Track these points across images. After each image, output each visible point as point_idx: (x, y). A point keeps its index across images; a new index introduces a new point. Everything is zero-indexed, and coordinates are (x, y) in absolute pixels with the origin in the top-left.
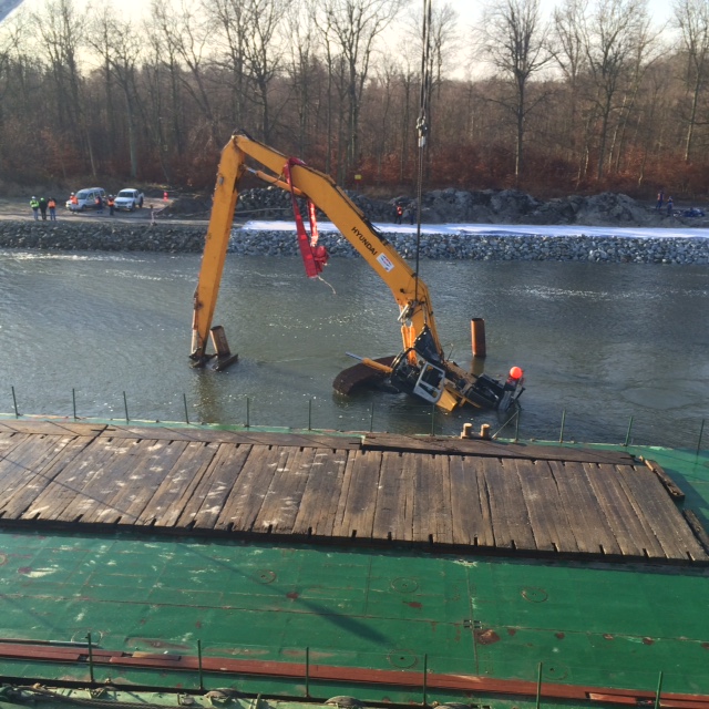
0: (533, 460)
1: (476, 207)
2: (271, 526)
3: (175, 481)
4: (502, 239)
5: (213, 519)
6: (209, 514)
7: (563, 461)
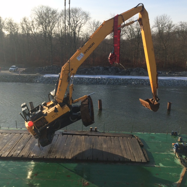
0: (107, 136)
1: (105, 71)
2: (33, 156)
3: (10, 144)
4: (111, 79)
5: (18, 154)
6: (17, 153)
7: (114, 137)
